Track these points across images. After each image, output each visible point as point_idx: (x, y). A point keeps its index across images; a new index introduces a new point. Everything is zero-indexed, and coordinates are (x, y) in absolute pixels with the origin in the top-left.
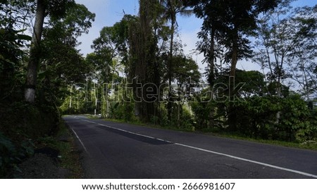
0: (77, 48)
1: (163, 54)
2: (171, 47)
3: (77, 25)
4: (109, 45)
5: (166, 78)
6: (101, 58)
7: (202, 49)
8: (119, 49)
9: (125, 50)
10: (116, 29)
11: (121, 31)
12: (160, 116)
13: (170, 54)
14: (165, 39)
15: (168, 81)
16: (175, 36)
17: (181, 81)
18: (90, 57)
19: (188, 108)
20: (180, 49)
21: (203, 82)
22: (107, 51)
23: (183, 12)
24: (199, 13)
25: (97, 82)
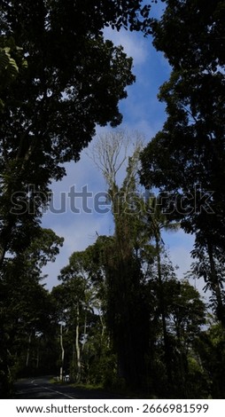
0: (41, 283)
1: (150, 281)
2: (159, 271)
3: (42, 253)
4: (80, 274)
5: (157, 314)
6: (70, 291)
7: (200, 271)
8: (93, 279)
9: (100, 279)
10: (88, 253)
11: (94, 256)
13: (159, 280)
14: (151, 262)
15: (161, 318)
16: (162, 255)
17: (179, 317)
18: (56, 291)
20: (171, 272)
22: (79, 282)
23: (168, 226)
24: (188, 227)
25: (64, 324)
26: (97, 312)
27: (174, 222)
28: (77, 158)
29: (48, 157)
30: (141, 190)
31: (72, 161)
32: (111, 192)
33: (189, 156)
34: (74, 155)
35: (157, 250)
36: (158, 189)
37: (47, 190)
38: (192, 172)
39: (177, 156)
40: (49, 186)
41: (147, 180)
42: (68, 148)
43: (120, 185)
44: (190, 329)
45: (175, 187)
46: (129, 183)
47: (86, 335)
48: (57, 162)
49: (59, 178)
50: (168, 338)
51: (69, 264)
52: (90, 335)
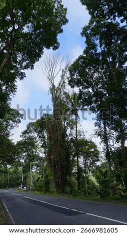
0: (10, 138)
1: (71, 139)
2: (76, 134)
3: (11, 122)
4: (33, 134)
5: (74, 156)
6: (27, 144)
7: (99, 134)
8: (40, 137)
9: (44, 137)
10: (37, 123)
11: (41, 125)
12: (71, 187)
13: (76, 139)
14: (72, 128)
15: (76, 158)
16: (78, 125)
17: (86, 158)
18: (19, 143)
19: (93, 179)
20: (83, 134)
21: (102, 158)
22: (31, 139)
25: (23, 161)
26: (42, 155)
27: (86, 107)
28: (32, 67)
29: (15, 66)
30: (68, 89)
31: (29, 69)
32: (51, 89)
33: (96, 71)
34: (30, 66)
35: (76, 123)
36: (78, 88)
37: (15, 85)
38: (97, 79)
39: (90, 69)
40: (16, 84)
41: (72, 83)
42: (27, 61)
43: (57, 85)
44: (91, 164)
45: (87, 87)
46: (62, 85)
47: (36, 167)
48: (21, 69)
49: (22, 78)
50: (79, 169)
51: (26, 129)
52: (37, 167)
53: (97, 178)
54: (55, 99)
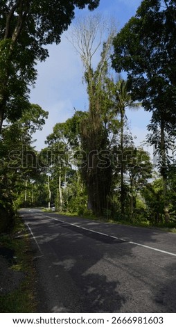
0: (32, 145)
1: (115, 147)
2: (122, 140)
3: (32, 123)
4: (62, 140)
5: (118, 170)
7: (153, 141)
8: (71, 144)
9: (77, 144)
10: (68, 125)
11: (73, 127)
12: (113, 210)
13: (121, 147)
14: (116, 132)
15: (120, 173)
16: (124, 128)
17: (133, 173)
19: (141, 201)
20: (130, 141)
21: (156, 173)
22: (61, 146)
23: (131, 105)
24: (147, 106)
25: (50, 175)
26: (75, 168)
27: (137, 102)
28: (58, 41)
29: (33, 39)
30: (112, 74)
31: (54, 43)
32: (86, 74)
33: (156, 43)
34: (55, 38)
35: (122, 124)
36: (126, 73)
37: (33, 69)
38: (157, 58)
39: (146, 42)
40: (35, 67)
41: (117, 66)
42: (50, 31)
43: (95, 68)
44: (140, 181)
45: (141, 71)
46: (103, 67)
47: (66, 183)
48: (41, 44)
49: (43, 58)
50: (124, 188)
51: (52, 132)
52: (69, 183)
53: (147, 199)
54: (92, 90)
